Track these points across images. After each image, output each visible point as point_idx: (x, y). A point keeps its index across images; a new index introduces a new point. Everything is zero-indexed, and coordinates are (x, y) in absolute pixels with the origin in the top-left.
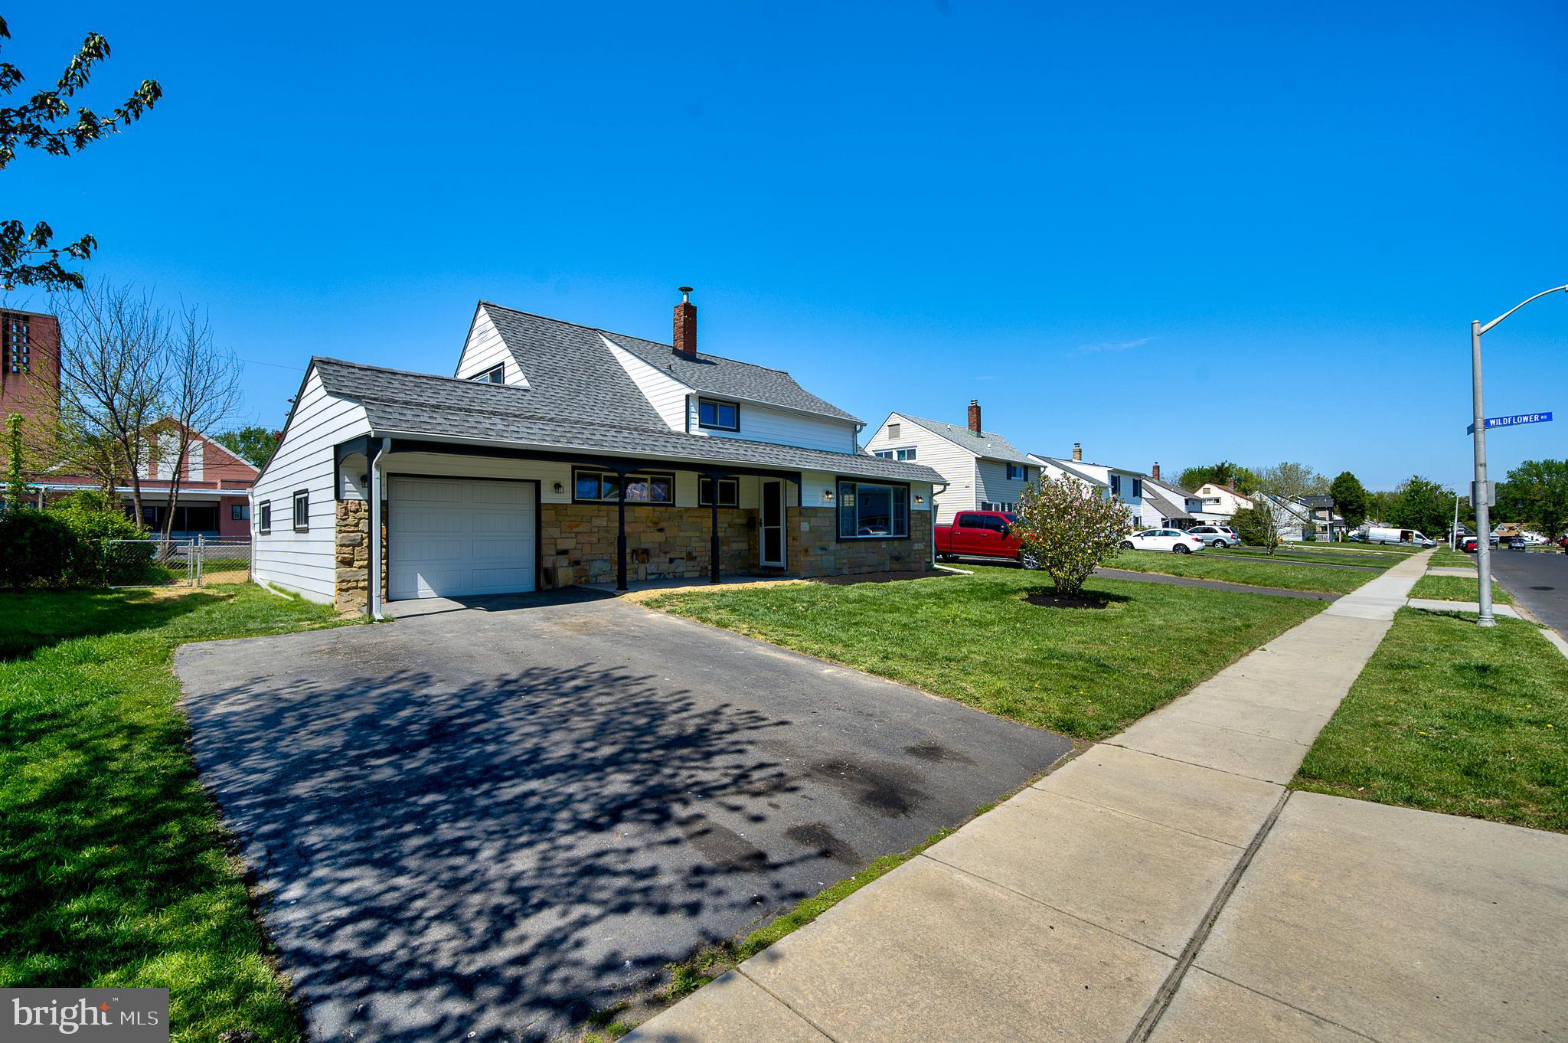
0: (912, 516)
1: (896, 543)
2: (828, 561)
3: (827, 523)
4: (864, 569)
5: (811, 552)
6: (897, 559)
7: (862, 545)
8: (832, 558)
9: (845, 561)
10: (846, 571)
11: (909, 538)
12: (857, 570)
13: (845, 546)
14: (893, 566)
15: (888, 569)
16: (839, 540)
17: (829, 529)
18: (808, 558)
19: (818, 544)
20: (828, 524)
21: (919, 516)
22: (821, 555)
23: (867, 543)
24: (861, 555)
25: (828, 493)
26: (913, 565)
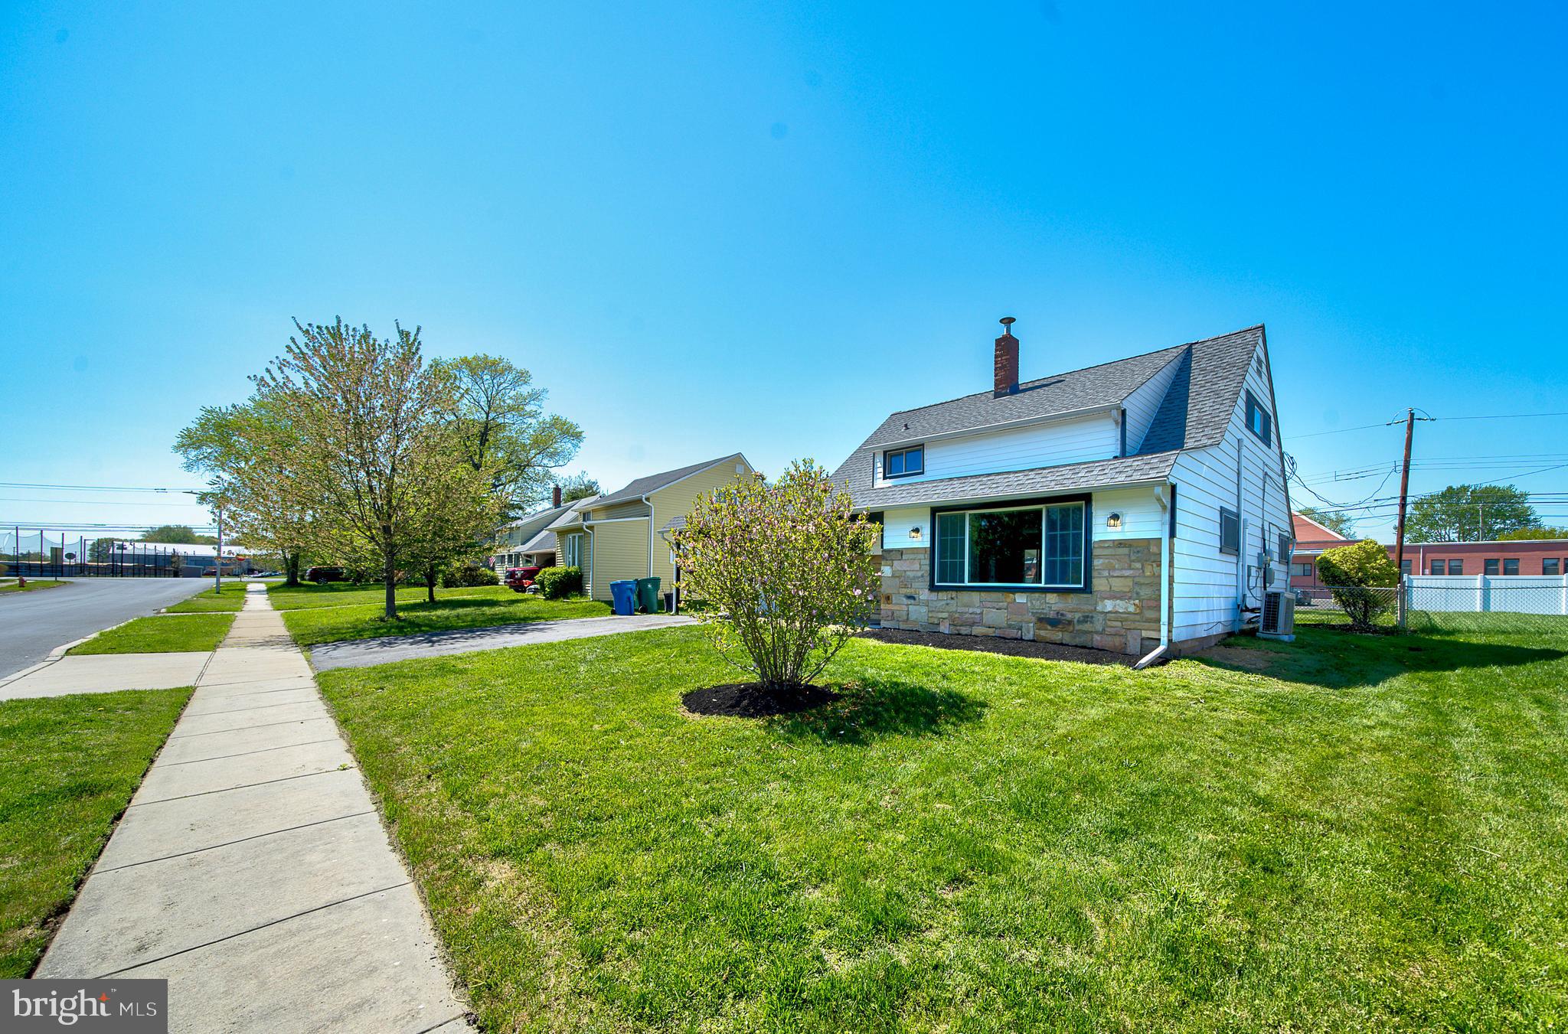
0: (1096, 552)
1: (1052, 598)
2: (918, 614)
3: (917, 566)
4: (978, 630)
5: (894, 599)
6: (1055, 622)
7: (975, 596)
8: (924, 610)
9: (945, 615)
10: (945, 628)
11: (1088, 589)
12: (964, 630)
13: (943, 595)
14: (1042, 633)
15: (1030, 636)
16: (933, 588)
17: (919, 574)
18: (889, 607)
19: (903, 591)
20: (919, 568)
21: (1125, 551)
22: (907, 605)
23: (983, 594)
24: (971, 610)
25: (917, 530)
26: (1097, 637)
